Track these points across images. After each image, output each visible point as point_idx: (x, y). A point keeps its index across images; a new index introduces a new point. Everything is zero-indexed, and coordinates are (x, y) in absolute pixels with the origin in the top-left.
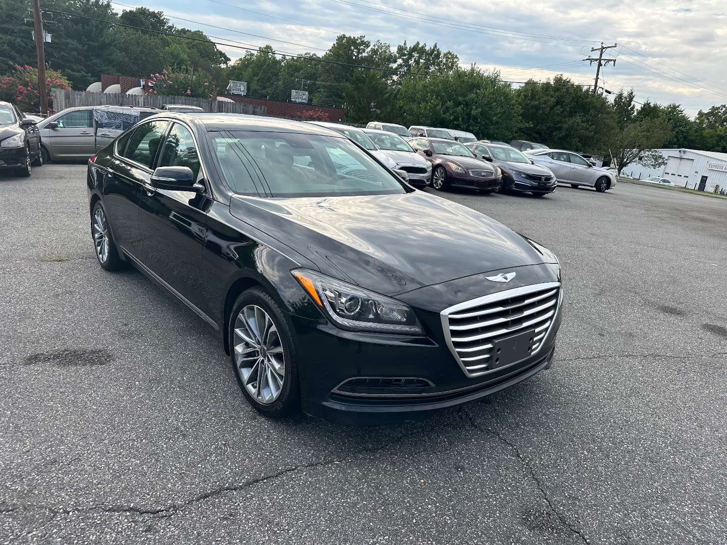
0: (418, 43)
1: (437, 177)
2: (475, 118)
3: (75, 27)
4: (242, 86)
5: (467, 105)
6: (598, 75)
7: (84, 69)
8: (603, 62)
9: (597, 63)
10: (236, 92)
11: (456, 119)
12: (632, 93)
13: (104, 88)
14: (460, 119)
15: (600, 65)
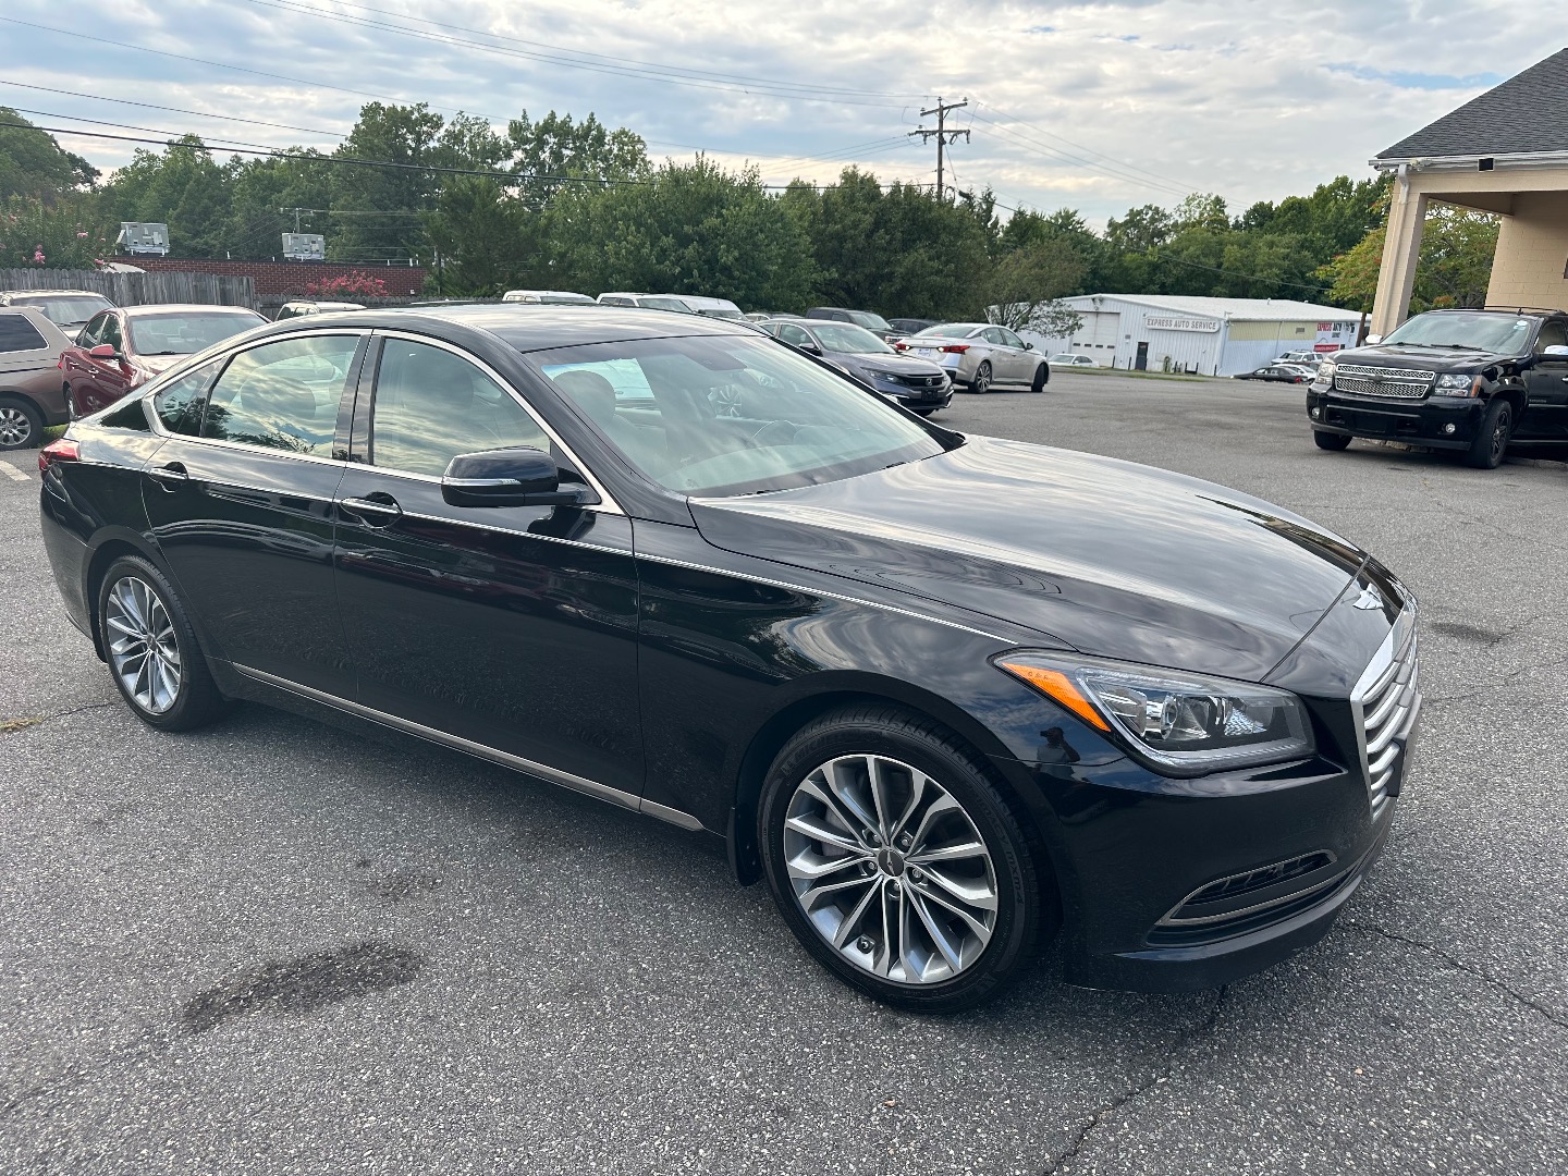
0: (553, 116)
2: (726, 270)
4: (156, 234)
5: (702, 240)
6: (940, 163)
8: (947, 137)
9: (934, 139)
11: (687, 272)
12: (989, 194)
14: (695, 272)
15: (942, 142)
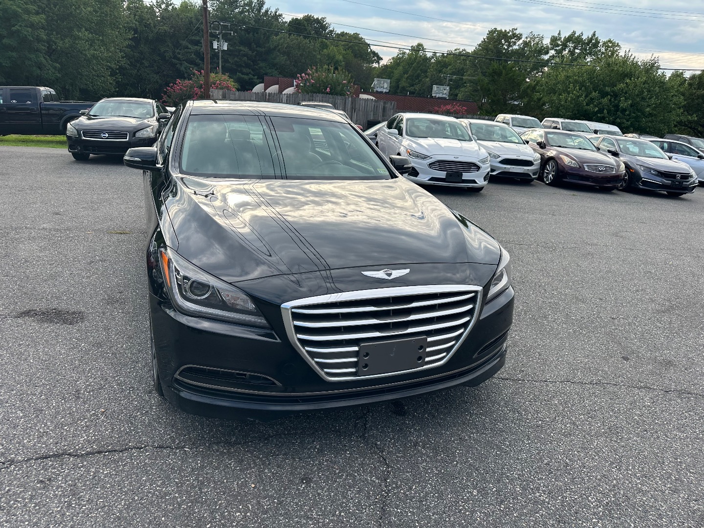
0: (574, 33)
1: (548, 170)
2: (624, 110)
3: (247, 35)
7: (252, 72)
10: (379, 90)
13: (266, 88)
14: (605, 111)
